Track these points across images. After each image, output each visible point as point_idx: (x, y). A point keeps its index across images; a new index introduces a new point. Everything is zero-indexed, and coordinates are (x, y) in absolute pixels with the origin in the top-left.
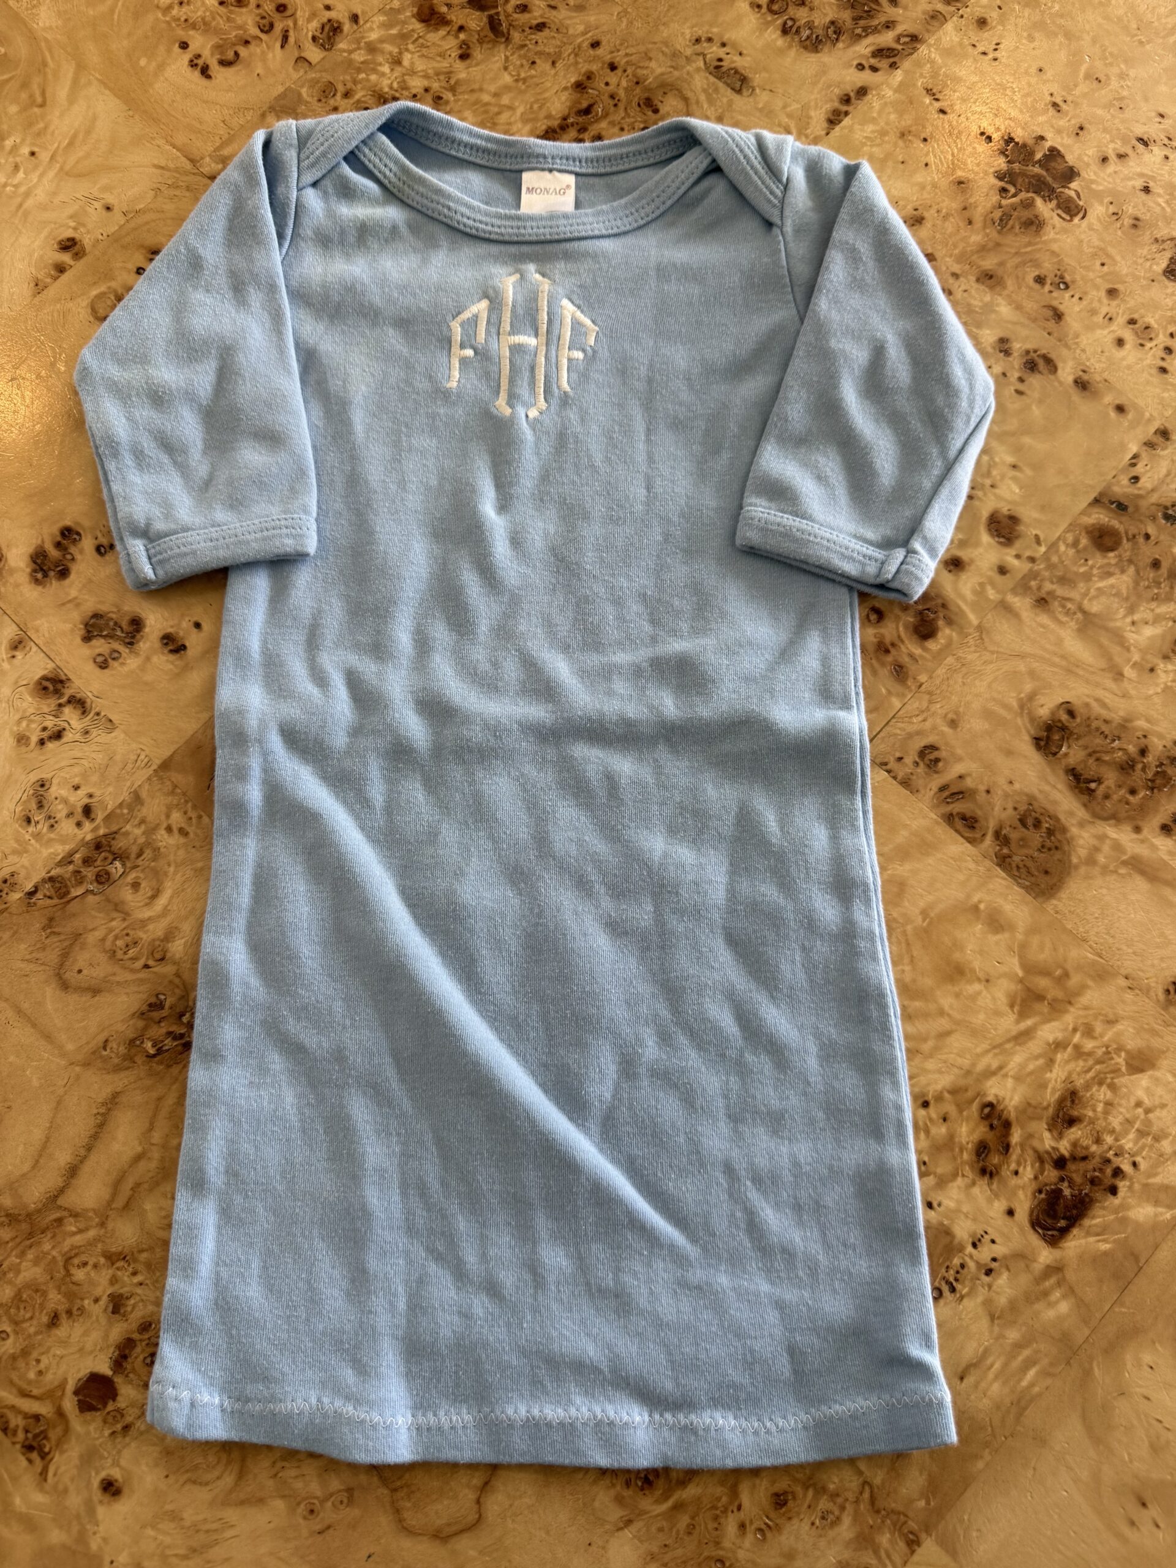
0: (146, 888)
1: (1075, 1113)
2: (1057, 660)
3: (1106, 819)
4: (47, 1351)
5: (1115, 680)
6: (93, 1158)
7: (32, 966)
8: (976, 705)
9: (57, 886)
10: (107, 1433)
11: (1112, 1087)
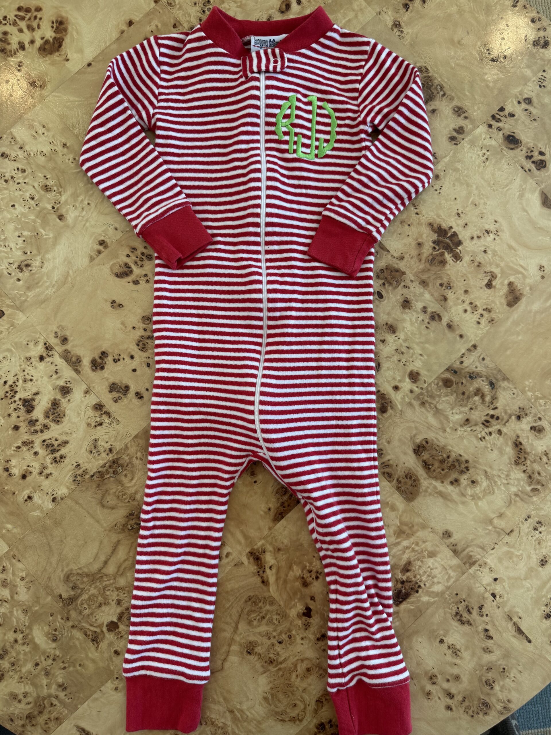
0: (129, 476)
1: (409, 568)
2: (425, 424)
3: (433, 478)
4: (98, 614)
5: (443, 432)
6: (112, 559)
7: (91, 500)
8: (397, 437)
9: (101, 474)
10: (116, 638)
11: (422, 561)
